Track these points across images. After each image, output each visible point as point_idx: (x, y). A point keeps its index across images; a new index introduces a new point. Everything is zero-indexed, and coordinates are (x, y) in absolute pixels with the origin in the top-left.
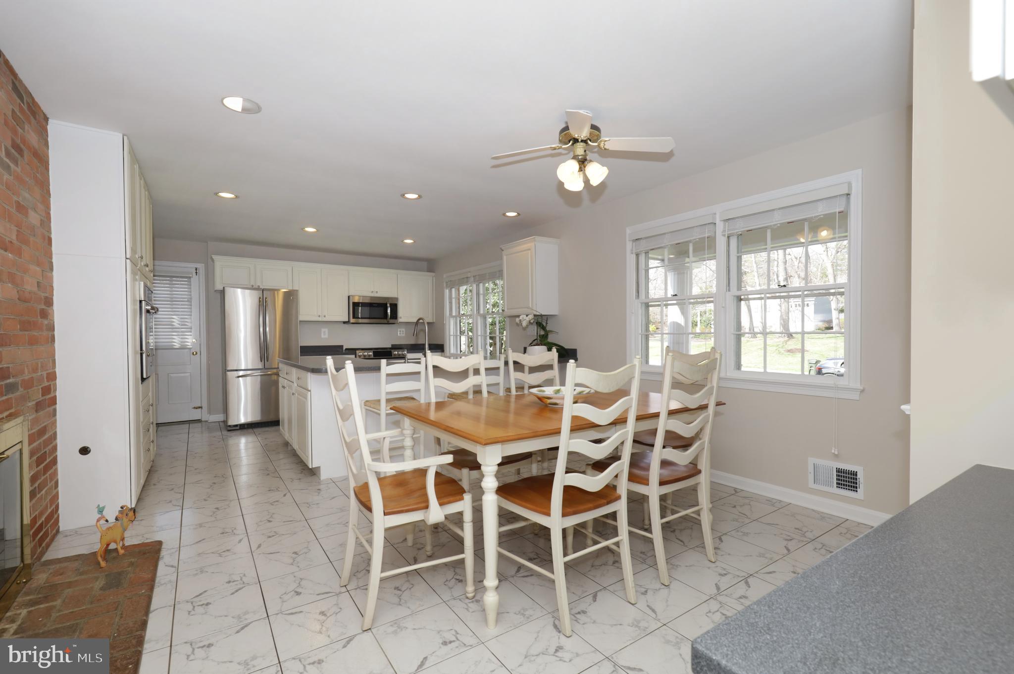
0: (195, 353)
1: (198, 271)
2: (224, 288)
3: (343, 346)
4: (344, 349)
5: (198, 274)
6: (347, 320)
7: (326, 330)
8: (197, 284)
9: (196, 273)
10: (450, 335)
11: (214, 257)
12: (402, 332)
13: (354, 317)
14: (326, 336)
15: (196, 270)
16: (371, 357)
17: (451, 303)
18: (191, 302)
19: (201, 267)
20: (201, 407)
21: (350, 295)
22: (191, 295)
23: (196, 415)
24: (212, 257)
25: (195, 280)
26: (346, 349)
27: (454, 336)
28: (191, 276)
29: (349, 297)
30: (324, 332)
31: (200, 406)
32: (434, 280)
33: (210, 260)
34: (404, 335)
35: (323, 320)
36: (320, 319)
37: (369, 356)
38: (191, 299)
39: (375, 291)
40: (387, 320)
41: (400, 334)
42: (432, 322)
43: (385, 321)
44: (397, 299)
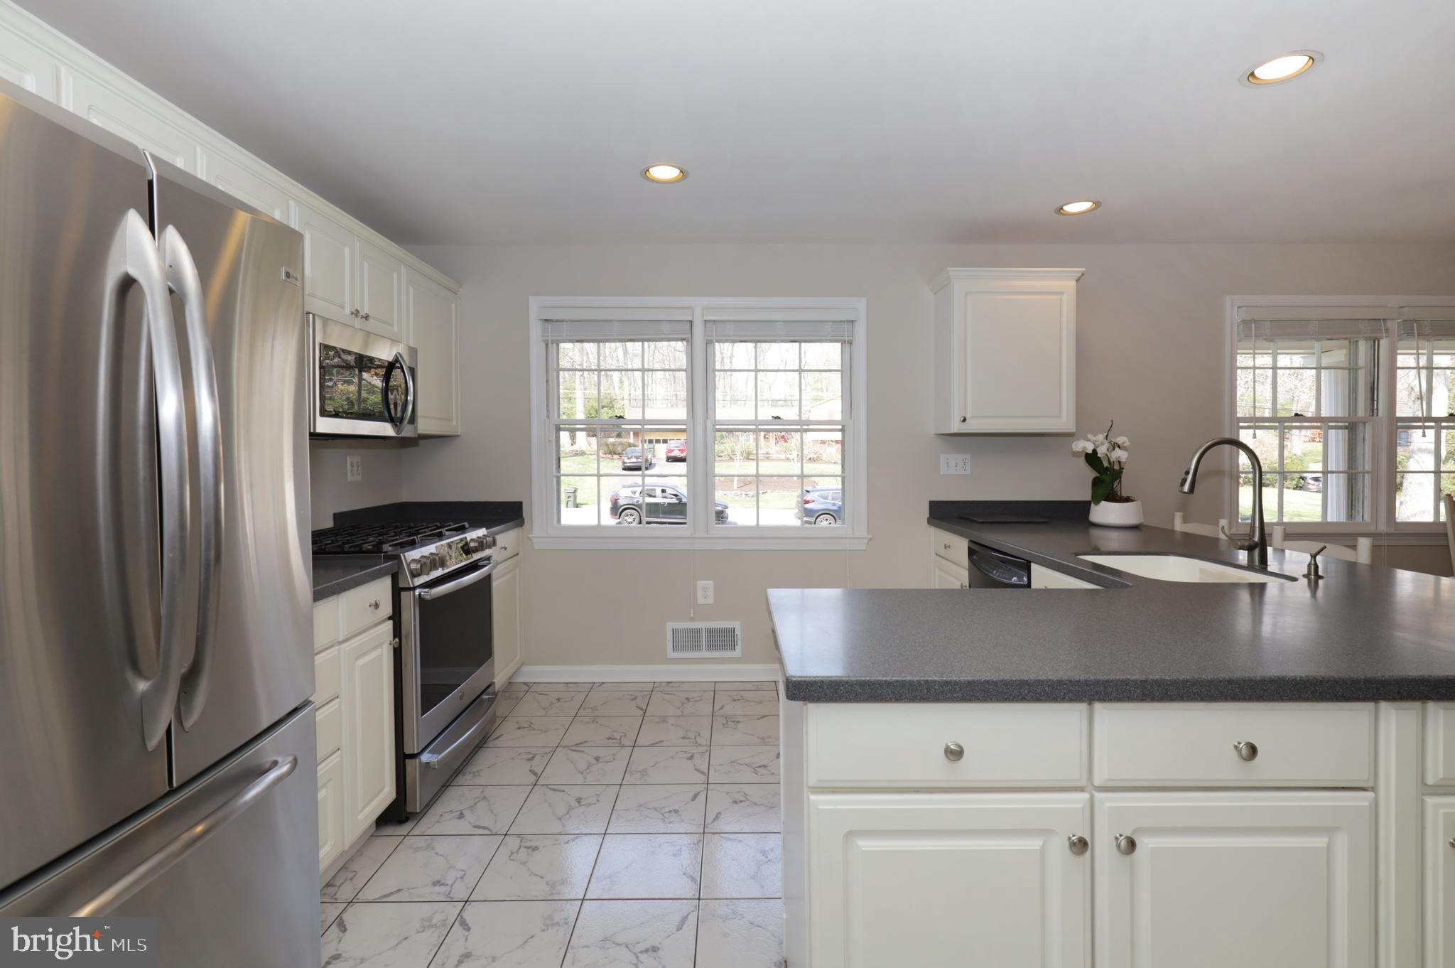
39: (363, 312)
40: (395, 427)
41: (352, 473)
42: (457, 434)
43: (390, 430)
44: (414, 353)
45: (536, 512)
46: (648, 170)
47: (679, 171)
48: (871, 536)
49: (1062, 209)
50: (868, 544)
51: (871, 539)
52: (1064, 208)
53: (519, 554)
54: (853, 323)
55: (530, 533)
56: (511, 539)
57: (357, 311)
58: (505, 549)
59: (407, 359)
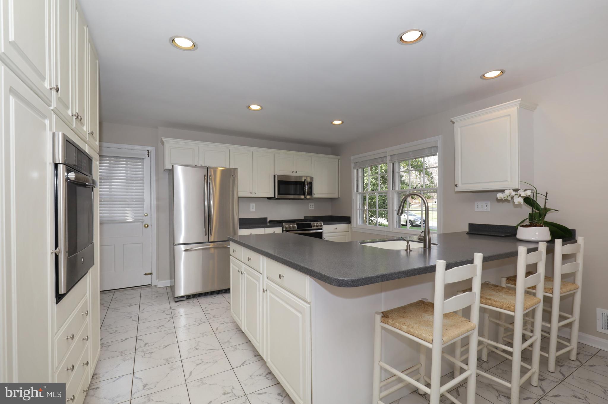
0: (146, 225)
1: (149, 154)
2: (173, 166)
3: (266, 219)
4: (268, 220)
6: (273, 196)
7: (254, 205)
8: (149, 163)
9: (148, 155)
10: (357, 209)
11: (164, 139)
12: (312, 206)
13: (279, 194)
14: (254, 210)
15: (148, 152)
16: (295, 229)
17: (357, 181)
18: (143, 180)
19: (152, 149)
20: (150, 274)
21: (275, 174)
22: (143, 174)
23: (147, 280)
24: (162, 139)
25: (147, 161)
26: (270, 221)
27: (360, 209)
28: (144, 157)
29: (274, 176)
30: (253, 206)
31: (150, 272)
32: (339, 163)
33: (160, 143)
34: (313, 209)
35: (254, 196)
36: (251, 195)
37: (294, 227)
38: (144, 178)
39: (295, 171)
40: (304, 196)
41: (311, 207)
42: (338, 197)
43: (303, 197)
44: (312, 178)
45: (353, 220)
46: (333, 122)
47: (341, 122)
49: (484, 76)
52: (485, 75)
53: (349, 232)
54: (436, 147)
55: (352, 226)
56: (342, 227)
57: (293, 171)
58: (337, 229)
59: (309, 180)
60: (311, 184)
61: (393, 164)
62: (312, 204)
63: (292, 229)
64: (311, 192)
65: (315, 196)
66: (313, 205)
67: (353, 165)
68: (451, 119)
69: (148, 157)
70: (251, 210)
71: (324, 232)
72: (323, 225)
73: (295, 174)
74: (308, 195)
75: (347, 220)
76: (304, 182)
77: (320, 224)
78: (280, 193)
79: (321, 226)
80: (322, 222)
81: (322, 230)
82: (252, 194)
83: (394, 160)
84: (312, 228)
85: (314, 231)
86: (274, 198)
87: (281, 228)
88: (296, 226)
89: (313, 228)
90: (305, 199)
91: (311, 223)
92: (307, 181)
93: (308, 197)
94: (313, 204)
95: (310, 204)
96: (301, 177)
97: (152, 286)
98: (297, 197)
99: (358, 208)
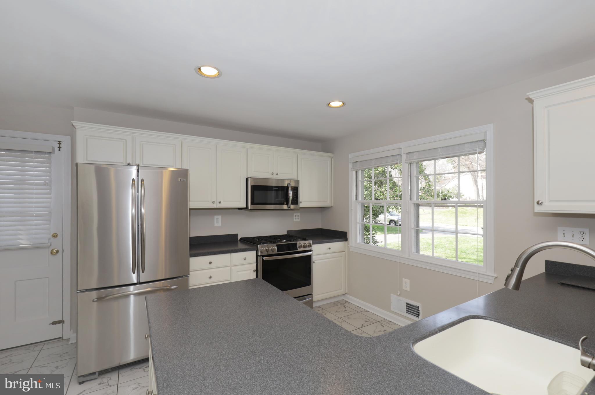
0: (55, 251)
1: (61, 146)
3: (236, 235)
4: (239, 238)
5: (61, 149)
6: (245, 207)
7: (220, 217)
8: (60, 162)
9: (60, 147)
10: (355, 223)
11: (75, 123)
13: (253, 203)
14: (220, 224)
15: (60, 144)
17: (356, 186)
20: (62, 322)
21: (248, 177)
22: (52, 177)
24: (73, 124)
25: (57, 156)
26: (241, 239)
27: (359, 223)
28: (52, 151)
29: (247, 179)
30: (218, 219)
31: (60, 319)
35: (217, 207)
36: (214, 206)
37: (272, 250)
39: (275, 173)
40: (287, 206)
41: (296, 219)
42: (331, 206)
43: (285, 207)
44: (297, 182)
45: (350, 236)
46: (330, 104)
47: (342, 103)
48: (496, 276)
50: (494, 280)
51: (496, 278)
53: (345, 251)
54: (484, 141)
55: (349, 244)
56: (336, 245)
57: (273, 173)
58: (330, 249)
59: (293, 184)
60: (296, 190)
61: (410, 164)
62: (297, 214)
63: (271, 253)
64: (295, 201)
65: (301, 205)
66: (298, 216)
67: (351, 166)
68: (527, 94)
69: (59, 150)
70: (216, 225)
71: (313, 254)
72: (313, 244)
73: (276, 177)
74: (292, 203)
75: (342, 236)
76: (288, 187)
77: (309, 243)
78: (255, 202)
79: (310, 246)
80: (311, 242)
81: (311, 252)
82: (215, 204)
83: (412, 160)
84: (297, 250)
85: (300, 255)
86: (246, 208)
87: (255, 252)
88: (276, 248)
89: (299, 250)
90: (289, 209)
91: (296, 243)
92: (291, 186)
93: (292, 207)
94: (299, 214)
95: (295, 214)
96: (283, 180)
97: (63, 339)
98: (278, 207)
99: (358, 221)
